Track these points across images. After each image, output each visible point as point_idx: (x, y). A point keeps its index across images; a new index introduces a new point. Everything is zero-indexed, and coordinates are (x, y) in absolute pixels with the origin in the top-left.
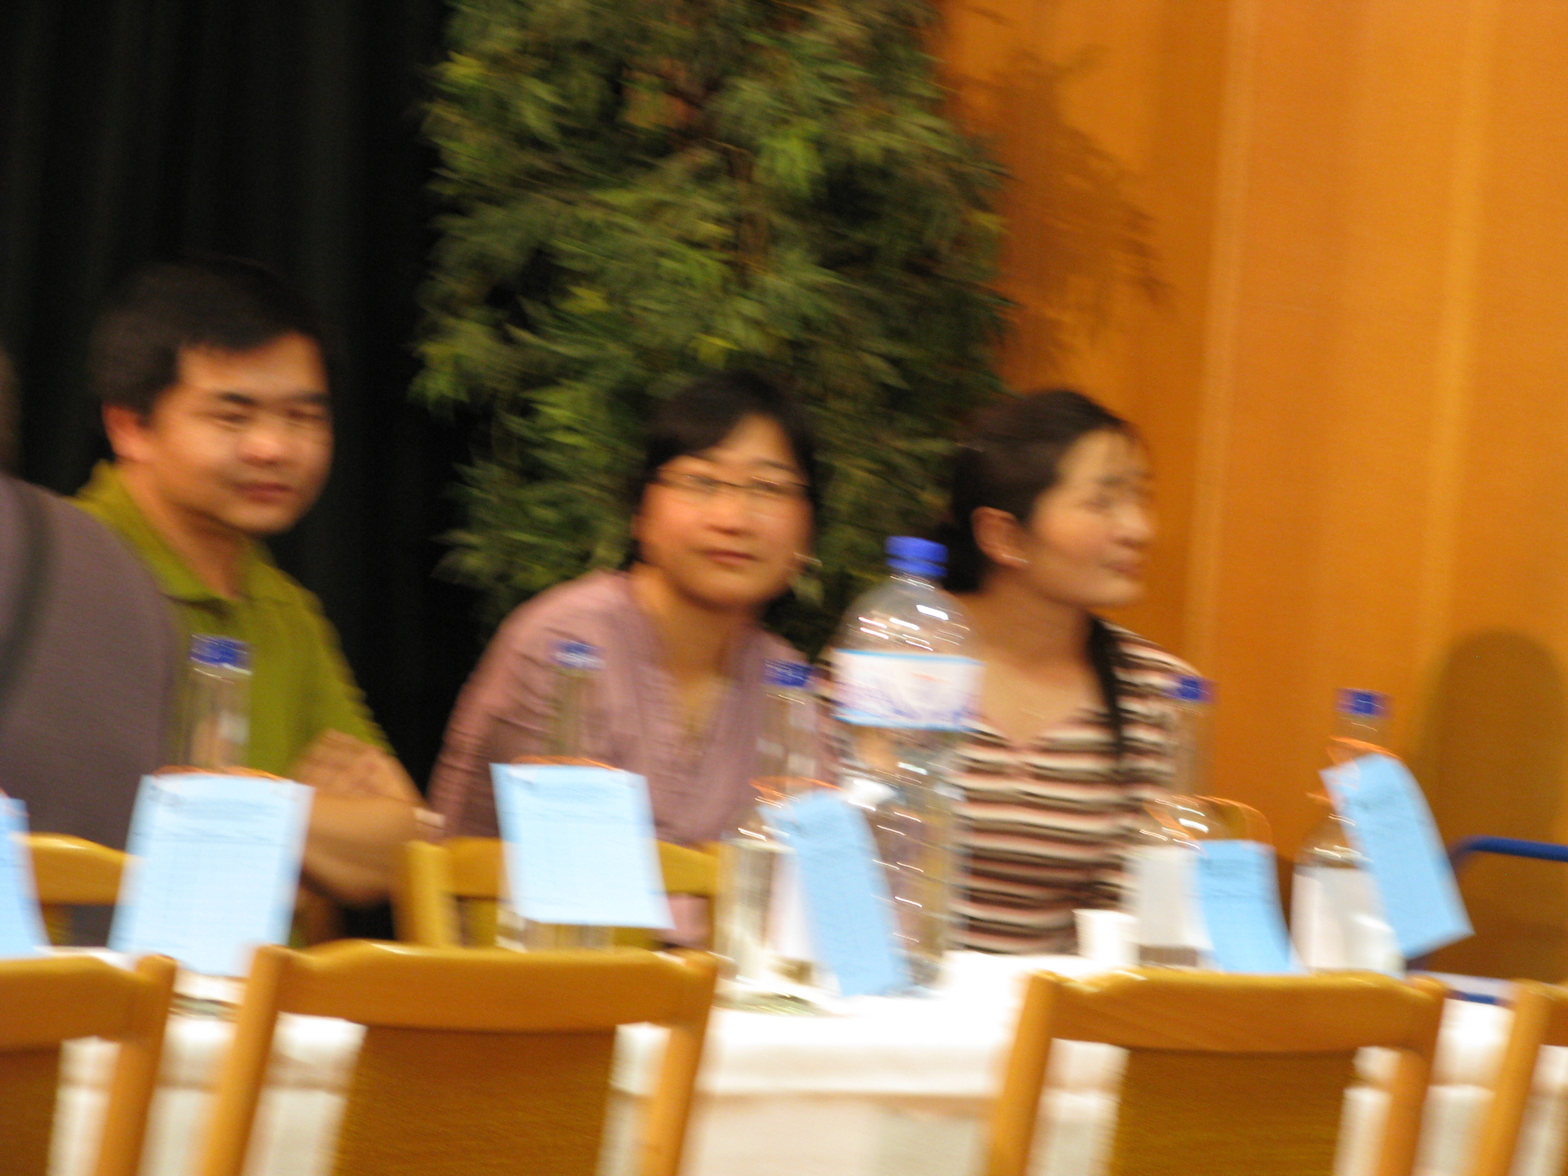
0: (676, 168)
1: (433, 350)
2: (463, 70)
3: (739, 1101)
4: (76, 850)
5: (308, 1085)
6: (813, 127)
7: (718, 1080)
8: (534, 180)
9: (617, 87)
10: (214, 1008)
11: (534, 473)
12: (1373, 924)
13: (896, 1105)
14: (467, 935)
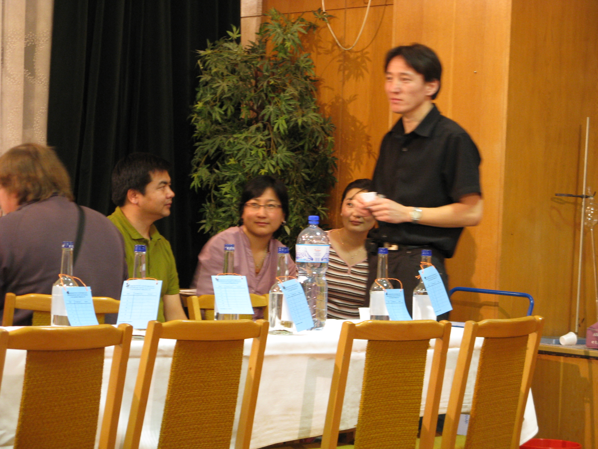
0: (253, 128)
1: (195, 175)
2: (199, 105)
3: (272, 357)
4: (106, 300)
5: (165, 356)
6: (287, 116)
7: (267, 352)
8: (217, 132)
9: (238, 109)
10: (139, 337)
11: (220, 205)
12: (430, 308)
13: (313, 356)
14: (204, 318)
